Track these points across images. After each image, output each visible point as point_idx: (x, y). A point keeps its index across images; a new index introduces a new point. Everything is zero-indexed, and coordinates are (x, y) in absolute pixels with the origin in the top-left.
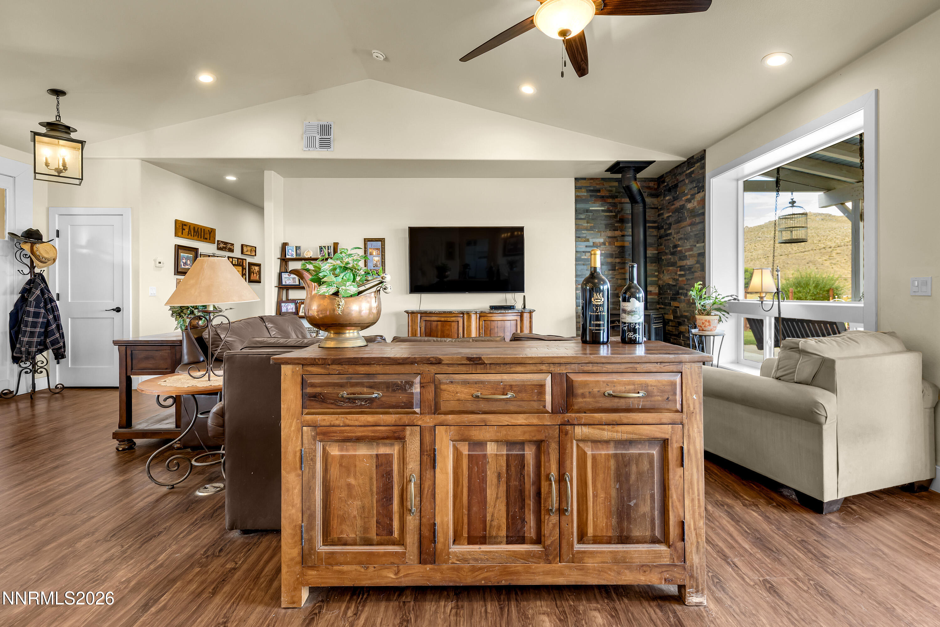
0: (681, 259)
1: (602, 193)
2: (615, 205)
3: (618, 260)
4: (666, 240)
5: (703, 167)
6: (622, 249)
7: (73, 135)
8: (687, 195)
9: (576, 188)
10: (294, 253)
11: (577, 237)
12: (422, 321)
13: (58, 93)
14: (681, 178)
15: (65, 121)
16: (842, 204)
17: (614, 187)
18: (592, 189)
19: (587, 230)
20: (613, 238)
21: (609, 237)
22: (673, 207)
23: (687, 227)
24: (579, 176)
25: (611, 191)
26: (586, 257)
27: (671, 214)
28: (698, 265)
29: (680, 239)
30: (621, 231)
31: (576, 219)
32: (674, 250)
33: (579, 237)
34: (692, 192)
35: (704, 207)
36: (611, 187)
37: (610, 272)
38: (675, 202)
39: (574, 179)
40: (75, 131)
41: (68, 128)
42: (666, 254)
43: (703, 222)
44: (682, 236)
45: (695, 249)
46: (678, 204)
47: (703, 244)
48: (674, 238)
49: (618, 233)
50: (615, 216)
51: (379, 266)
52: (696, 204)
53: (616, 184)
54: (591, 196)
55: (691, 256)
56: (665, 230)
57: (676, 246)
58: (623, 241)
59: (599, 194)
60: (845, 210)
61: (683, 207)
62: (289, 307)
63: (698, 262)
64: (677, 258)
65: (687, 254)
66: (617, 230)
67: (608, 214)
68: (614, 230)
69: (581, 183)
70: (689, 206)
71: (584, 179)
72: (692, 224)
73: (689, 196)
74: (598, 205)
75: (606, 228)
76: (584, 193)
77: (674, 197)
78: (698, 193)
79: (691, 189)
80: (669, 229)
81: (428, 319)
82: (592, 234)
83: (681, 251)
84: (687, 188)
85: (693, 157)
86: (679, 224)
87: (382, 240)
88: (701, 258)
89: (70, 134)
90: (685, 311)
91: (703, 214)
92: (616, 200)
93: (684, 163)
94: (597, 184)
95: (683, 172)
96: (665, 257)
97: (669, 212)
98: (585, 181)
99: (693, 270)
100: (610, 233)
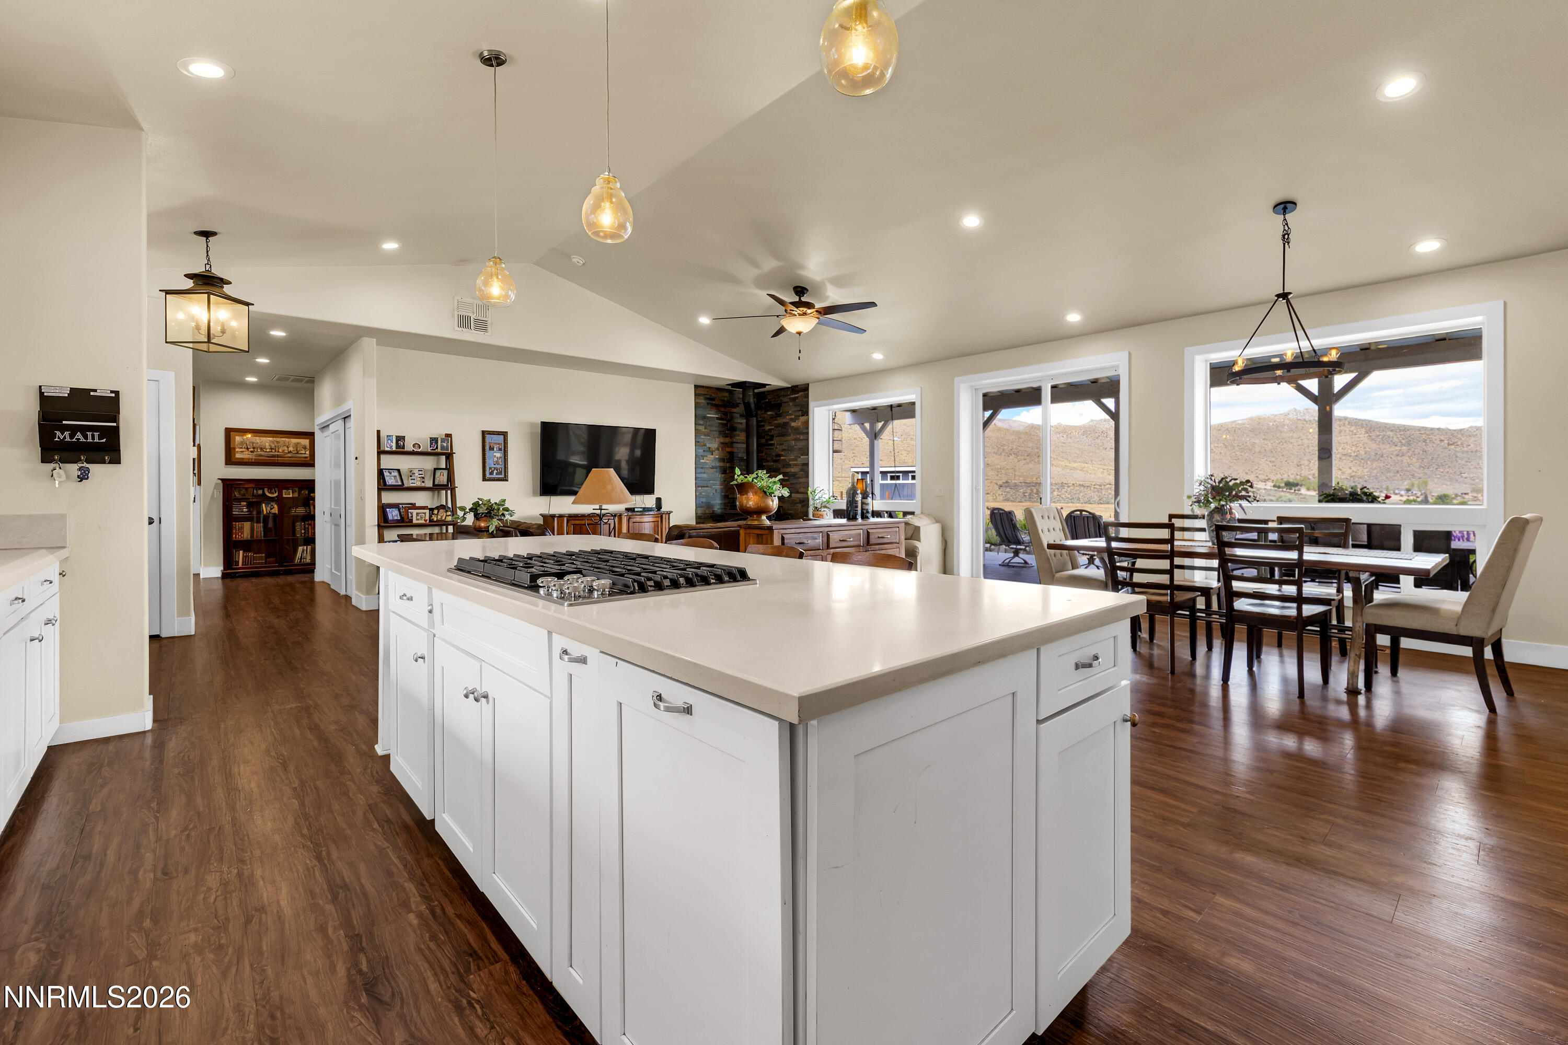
0: (784, 467)
1: (716, 402)
2: (726, 414)
3: (728, 465)
4: (767, 449)
5: (807, 396)
6: (731, 454)
7: (227, 289)
8: (791, 415)
9: (696, 395)
10: (394, 445)
11: (696, 442)
12: (569, 524)
13: (207, 234)
14: (785, 399)
15: (217, 271)
16: (863, 424)
17: (726, 397)
18: (708, 396)
19: (705, 435)
20: (724, 445)
21: (722, 443)
22: (776, 422)
23: (790, 440)
24: (696, 384)
25: (723, 400)
26: (703, 461)
27: (773, 427)
28: (802, 473)
29: (783, 450)
30: (731, 437)
31: (696, 424)
32: (777, 458)
33: (698, 442)
34: (797, 414)
35: (808, 428)
36: (724, 396)
37: (723, 475)
38: (778, 418)
39: (693, 386)
40: (229, 283)
41: (222, 280)
42: (768, 461)
43: (807, 439)
44: (786, 448)
45: (799, 459)
46: (781, 421)
47: (807, 457)
48: (776, 448)
49: (727, 440)
50: (726, 425)
51: (501, 463)
52: (800, 424)
53: (727, 394)
54: (708, 404)
55: (795, 465)
56: (767, 440)
57: (779, 455)
58: (732, 447)
59: (714, 402)
60: (864, 429)
61: (786, 425)
62: (394, 514)
63: (802, 470)
64: (779, 466)
65: (790, 463)
66: (728, 437)
67: (720, 421)
68: (726, 437)
69: (700, 391)
70: (793, 424)
71: (703, 387)
72: (795, 440)
73: (793, 417)
74: (713, 412)
75: (720, 434)
76: (702, 401)
77: (776, 414)
78: (802, 416)
79: (795, 411)
80: (772, 440)
81: (577, 522)
82: (709, 439)
83: (784, 460)
84: (791, 408)
85: (797, 386)
86: (783, 438)
87: (505, 434)
88: (805, 467)
89: (223, 287)
90: (788, 510)
91: (808, 433)
92: (728, 409)
93: (788, 388)
94: (712, 393)
95: (786, 396)
96: (767, 464)
97: (772, 426)
98: (702, 389)
99: (797, 476)
100: (722, 440)
